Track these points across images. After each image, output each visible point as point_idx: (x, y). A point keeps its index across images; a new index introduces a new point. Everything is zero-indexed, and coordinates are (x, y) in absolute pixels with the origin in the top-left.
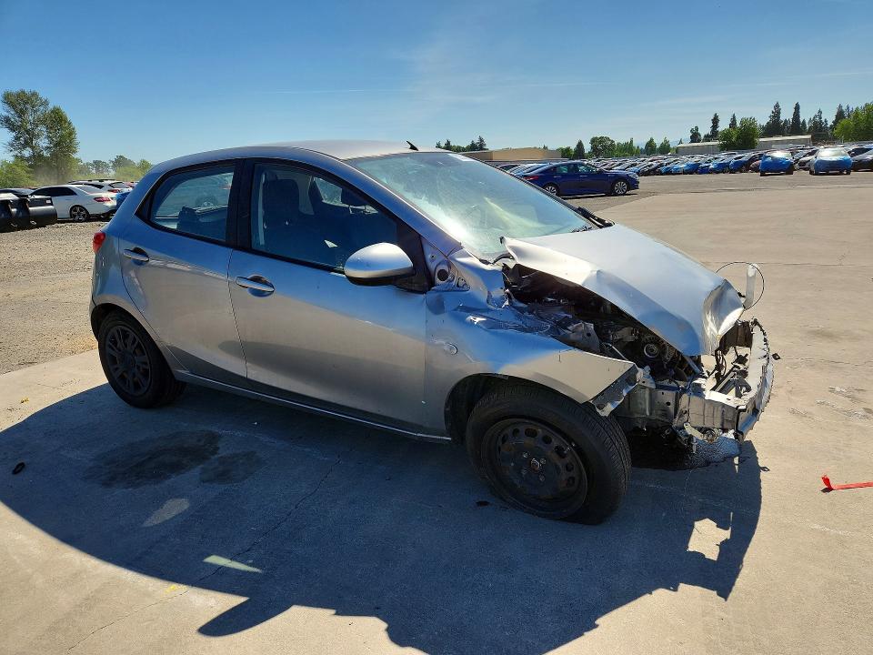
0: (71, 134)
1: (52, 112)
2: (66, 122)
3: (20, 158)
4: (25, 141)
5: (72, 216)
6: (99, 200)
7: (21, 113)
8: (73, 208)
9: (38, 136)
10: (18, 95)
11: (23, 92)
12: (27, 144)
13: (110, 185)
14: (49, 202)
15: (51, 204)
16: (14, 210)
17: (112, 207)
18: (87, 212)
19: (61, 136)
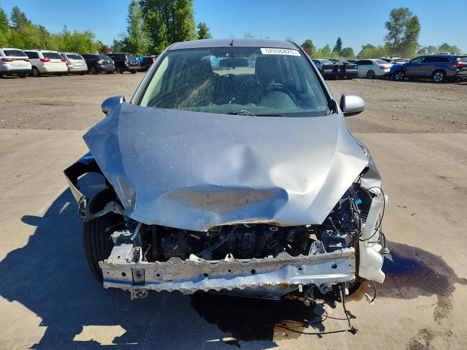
0: (418, 31)
1: (413, 19)
2: (417, 23)
3: (388, 44)
4: (394, 35)
5: (367, 75)
6: (382, 68)
7: (397, 20)
8: (369, 72)
9: (400, 32)
10: (399, 10)
11: (402, 9)
12: (394, 36)
13: (395, 60)
14: (356, 67)
15: (357, 69)
16: (339, 70)
17: (387, 72)
18: (374, 74)
19: (413, 32)
